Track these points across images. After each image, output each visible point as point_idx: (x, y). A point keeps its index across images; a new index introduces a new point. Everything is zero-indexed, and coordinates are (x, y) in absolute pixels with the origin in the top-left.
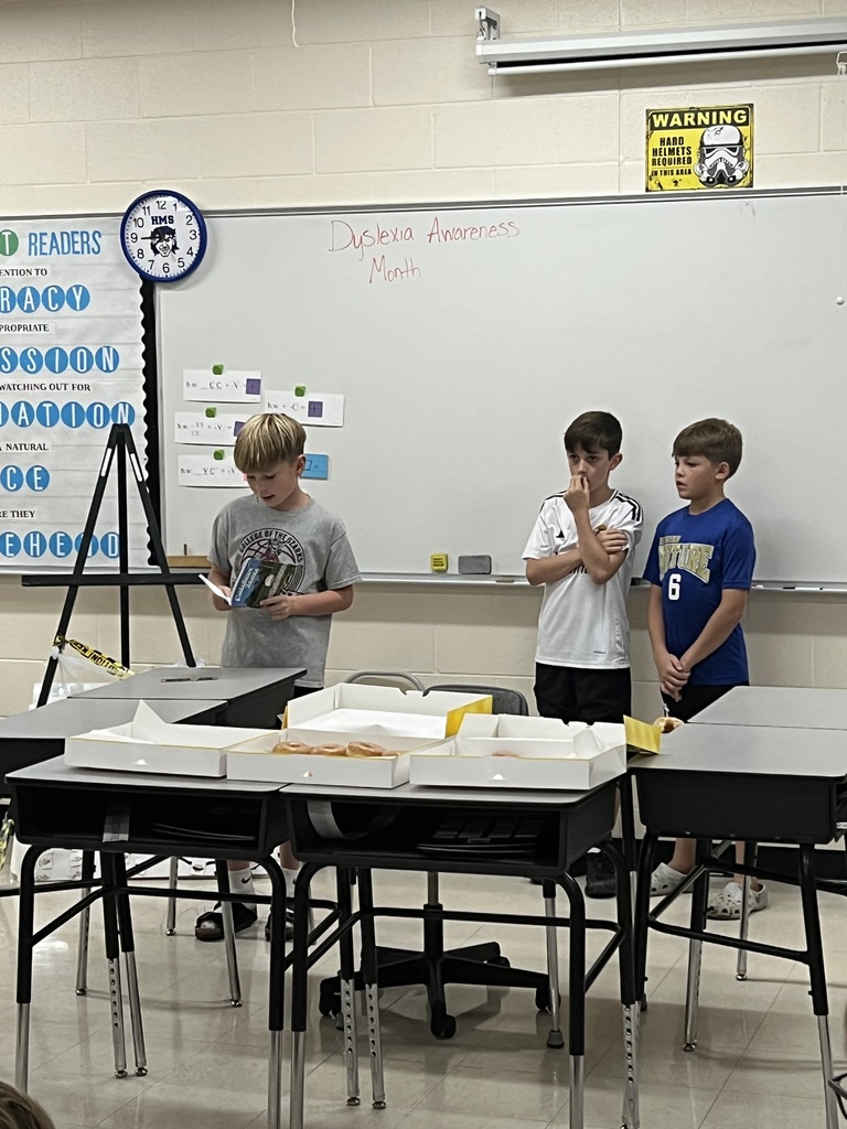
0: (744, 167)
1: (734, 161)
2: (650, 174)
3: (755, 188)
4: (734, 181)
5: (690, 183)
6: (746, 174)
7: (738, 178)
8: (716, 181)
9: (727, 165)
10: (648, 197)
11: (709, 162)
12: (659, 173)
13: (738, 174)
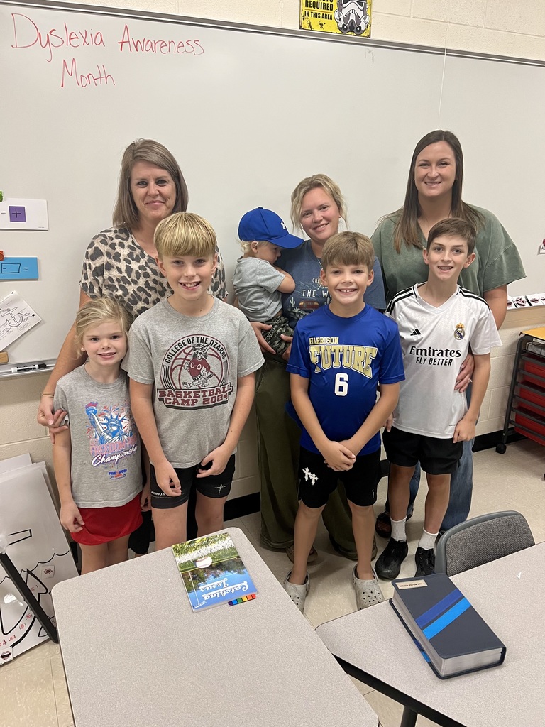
0: (367, 20)
1: (360, 14)
2: (303, 13)
3: (372, 38)
4: (359, 31)
5: (332, 27)
6: (367, 26)
7: (362, 29)
8: (349, 30)
9: (357, 16)
10: (302, 33)
11: (345, 11)
12: (310, 14)
13: (363, 25)
